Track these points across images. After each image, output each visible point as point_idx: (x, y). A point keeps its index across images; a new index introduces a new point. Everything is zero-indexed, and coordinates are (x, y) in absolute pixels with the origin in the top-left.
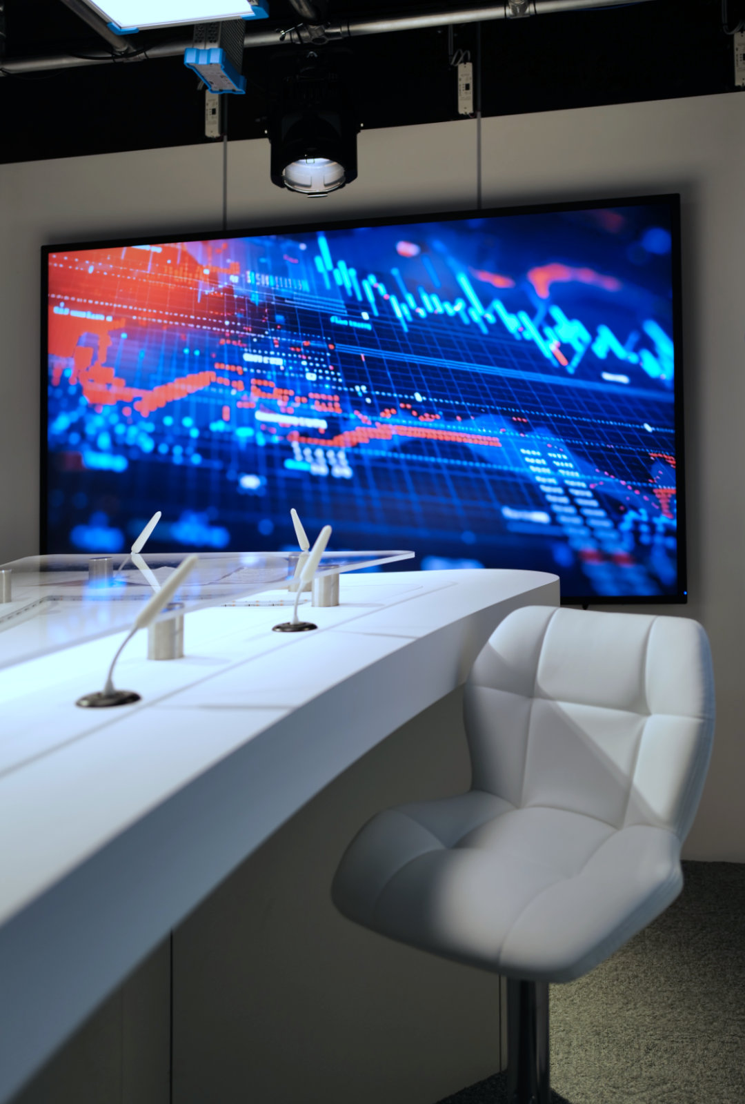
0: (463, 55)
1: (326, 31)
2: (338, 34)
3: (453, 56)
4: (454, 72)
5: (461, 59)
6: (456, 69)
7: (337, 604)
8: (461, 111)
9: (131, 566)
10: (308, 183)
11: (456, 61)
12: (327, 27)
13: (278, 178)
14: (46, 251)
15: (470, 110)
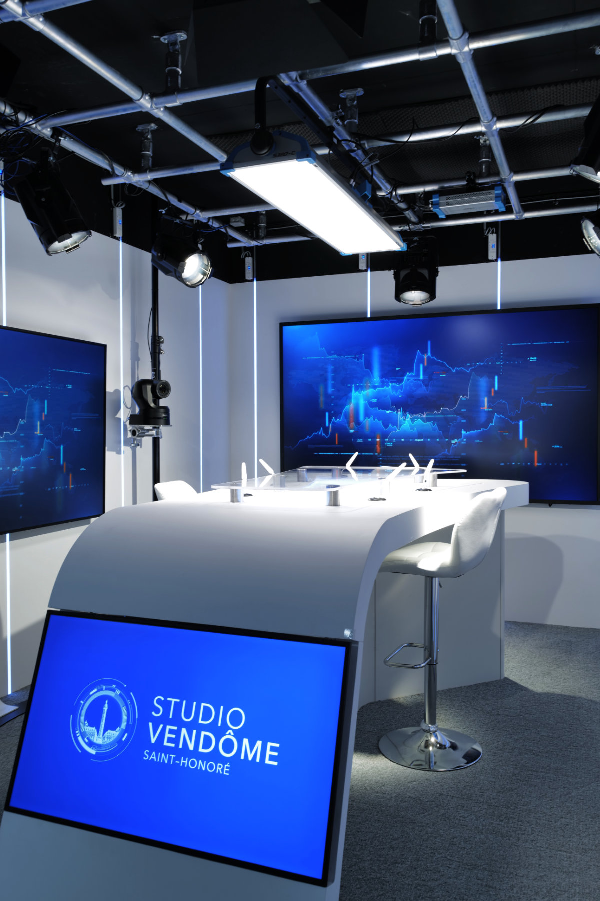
0: (492, 230)
1: (423, 225)
2: (429, 227)
3: (487, 230)
4: (486, 240)
5: (491, 232)
6: (488, 237)
7: (436, 486)
8: (490, 258)
9: (347, 471)
10: (413, 299)
11: (488, 233)
12: (424, 224)
13: (398, 297)
14: (282, 325)
15: (495, 258)
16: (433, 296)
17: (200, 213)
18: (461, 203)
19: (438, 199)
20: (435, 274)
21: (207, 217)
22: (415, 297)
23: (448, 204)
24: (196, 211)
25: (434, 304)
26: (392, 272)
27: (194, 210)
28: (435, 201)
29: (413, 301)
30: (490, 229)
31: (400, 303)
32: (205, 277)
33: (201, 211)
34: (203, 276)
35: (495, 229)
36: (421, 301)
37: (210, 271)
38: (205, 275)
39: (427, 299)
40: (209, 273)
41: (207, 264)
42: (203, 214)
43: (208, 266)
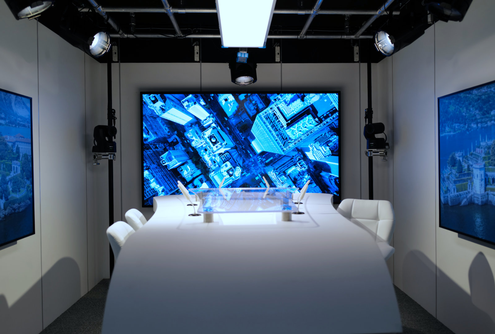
16: (255, 79)
17: (101, 9)
20: (256, 66)
21: (105, 12)
25: (253, 85)
27: (98, 5)
29: (240, 83)
30: (277, 43)
31: (234, 84)
32: (104, 51)
33: (102, 7)
34: (102, 50)
35: (279, 44)
36: (245, 83)
37: (108, 47)
38: (104, 49)
39: (250, 82)
40: (108, 48)
41: (106, 41)
42: (103, 9)
43: (107, 43)
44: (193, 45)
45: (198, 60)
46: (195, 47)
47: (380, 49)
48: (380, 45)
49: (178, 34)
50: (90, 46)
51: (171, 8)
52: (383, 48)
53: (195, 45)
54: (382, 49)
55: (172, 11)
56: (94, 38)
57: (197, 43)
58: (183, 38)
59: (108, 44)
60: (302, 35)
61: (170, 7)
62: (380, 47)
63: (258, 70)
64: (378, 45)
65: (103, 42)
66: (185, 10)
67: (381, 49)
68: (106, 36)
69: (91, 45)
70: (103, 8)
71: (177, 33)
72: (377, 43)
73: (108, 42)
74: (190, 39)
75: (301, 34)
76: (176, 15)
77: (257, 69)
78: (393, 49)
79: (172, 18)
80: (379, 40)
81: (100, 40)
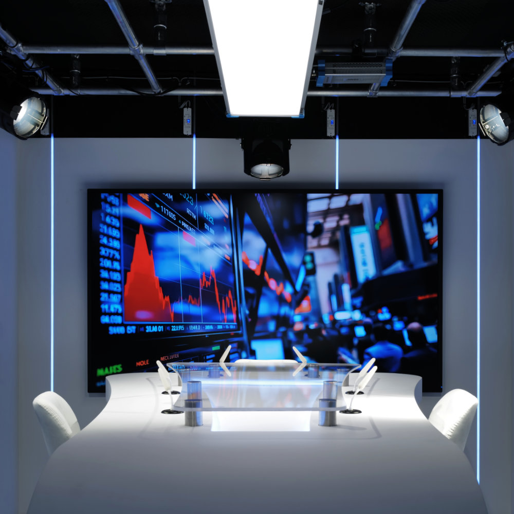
3: (326, 104)
4: (324, 115)
5: (329, 107)
6: (326, 112)
10: (260, 172)
11: (326, 109)
13: (248, 169)
15: (333, 134)
16: (286, 169)
17: (21, 48)
18: (349, 73)
19: (324, 65)
21: (27, 53)
22: (266, 170)
23: (334, 72)
24: (17, 44)
25: (283, 179)
26: (240, 140)
27: (15, 43)
28: (320, 67)
29: (261, 175)
30: (329, 104)
31: (250, 176)
32: (37, 127)
33: (23, 45)
34: (33, 126)
35: (333, 105)
36: (270, 175)
37: (44, 121)
38: (36, 125)
39: (278, 173)
40: (42, 124)
41: (40, 111)
42: (24, 49)
43: (41, 114)
44: (182, 107)
45: (190, 133)
46: (185, 109)
47: (487, 133)
48: (487, 127)
49: (155, 89)
50: (14, 121)
51: (141, 46)
52: (492, 131)
53: (185, 107)
54: (492, 134)
55: (143, 51)
56: (21, 107)
57: (188, 103)
58: (163, 95)
59: (43, 116)
60: (373, 90)
61: (139, 45)
62: (488, 129)
63: (291, 153)
64: (485, 126)
65: (34, 112)
66: (165, 49)
67: (489, 132)
68: (40, 103)
69: (16, 119)
70: (24, 47)
71: (153, 87)
72: (483, 122)
73: (43, 114)
74: (176, 97)
75: (372, 88)
76: (149, 57)
77: (290, 151)
78: (508, 133)
79: (144, 63)
80: (486, 118)
81: (30, 110)
